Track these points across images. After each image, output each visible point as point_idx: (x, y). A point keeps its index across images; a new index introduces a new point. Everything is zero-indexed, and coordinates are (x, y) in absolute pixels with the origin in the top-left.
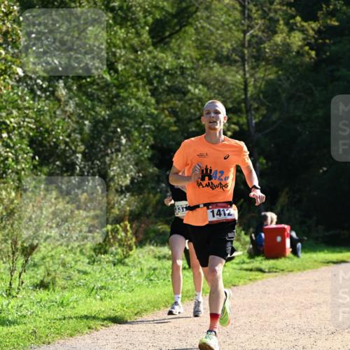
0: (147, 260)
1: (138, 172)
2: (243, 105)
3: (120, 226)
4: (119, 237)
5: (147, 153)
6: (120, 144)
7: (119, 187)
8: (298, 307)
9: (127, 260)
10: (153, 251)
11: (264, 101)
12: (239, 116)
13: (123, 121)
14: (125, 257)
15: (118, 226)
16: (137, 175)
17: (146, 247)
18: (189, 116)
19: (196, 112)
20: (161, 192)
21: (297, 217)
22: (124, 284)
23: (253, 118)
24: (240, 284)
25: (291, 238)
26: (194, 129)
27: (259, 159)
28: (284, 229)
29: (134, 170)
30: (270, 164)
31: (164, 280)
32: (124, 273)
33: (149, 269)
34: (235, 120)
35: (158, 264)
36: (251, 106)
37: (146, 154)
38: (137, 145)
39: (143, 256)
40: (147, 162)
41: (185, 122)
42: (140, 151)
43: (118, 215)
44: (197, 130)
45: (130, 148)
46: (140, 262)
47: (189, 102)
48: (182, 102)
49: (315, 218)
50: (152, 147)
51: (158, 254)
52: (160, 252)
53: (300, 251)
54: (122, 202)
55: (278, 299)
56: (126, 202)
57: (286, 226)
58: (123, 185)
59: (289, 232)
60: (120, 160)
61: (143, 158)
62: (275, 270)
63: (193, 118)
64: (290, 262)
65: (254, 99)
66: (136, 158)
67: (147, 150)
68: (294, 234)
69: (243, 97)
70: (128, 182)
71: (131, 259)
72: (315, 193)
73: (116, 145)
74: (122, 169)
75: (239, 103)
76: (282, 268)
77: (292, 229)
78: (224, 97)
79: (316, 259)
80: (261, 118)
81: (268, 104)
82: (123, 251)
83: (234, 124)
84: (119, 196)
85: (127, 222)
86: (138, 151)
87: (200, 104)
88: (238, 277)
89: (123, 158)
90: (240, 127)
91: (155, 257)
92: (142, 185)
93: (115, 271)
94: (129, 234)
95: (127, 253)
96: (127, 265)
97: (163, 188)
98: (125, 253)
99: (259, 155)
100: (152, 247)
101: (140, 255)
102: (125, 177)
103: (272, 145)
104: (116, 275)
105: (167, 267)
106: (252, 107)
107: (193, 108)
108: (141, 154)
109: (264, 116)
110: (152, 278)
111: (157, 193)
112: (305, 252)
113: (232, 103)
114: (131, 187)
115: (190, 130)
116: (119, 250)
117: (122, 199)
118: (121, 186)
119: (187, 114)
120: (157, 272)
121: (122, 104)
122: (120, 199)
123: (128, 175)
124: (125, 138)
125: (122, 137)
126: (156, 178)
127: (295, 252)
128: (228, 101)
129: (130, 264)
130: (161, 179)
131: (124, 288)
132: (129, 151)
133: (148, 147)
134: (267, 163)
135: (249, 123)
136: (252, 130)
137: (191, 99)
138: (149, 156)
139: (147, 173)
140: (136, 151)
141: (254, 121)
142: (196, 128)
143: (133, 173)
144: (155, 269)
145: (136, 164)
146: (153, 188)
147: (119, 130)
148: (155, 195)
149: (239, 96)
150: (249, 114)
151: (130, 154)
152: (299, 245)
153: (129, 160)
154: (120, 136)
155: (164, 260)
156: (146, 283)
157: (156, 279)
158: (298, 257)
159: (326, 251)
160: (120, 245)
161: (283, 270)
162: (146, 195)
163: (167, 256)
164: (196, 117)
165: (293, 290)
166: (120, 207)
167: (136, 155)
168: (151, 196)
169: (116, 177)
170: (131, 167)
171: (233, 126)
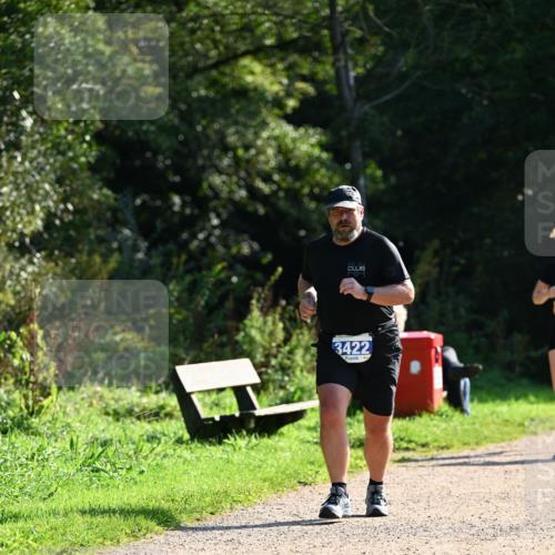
0: (87, 421)
1: (65, 200)
2: (325, 32)
3: (19, 334)
4: (16, 362)
5: (86, 153)
6: (20, 130)
7: (15, 236)
8: (462, 536)
9: (34, 421)
10: (101, 398)
11: (378, 21)
12: (316, 61)
13: (27, 72)
14: (31, 414)
15: (13, 335)
16: (62, 206)
17: (83, 388)
18: (190, 58)
19: (208, 51)
20: (120, 249)
21: (462, 311)
22: (30, 481)
23: (350, 65)
24: (319, 478)
25: (446, 364)
26: (203, 92)
27: (366, 167)
28: (429, 341)
29: (52, 193)
30: (393, 180)
31: (130, 469)
32: (29, 453)
33: (92, 442)
34: (305, 71)
35: (113, 430)
36: (346, 33)
37: (84, 155)
38: (63, 132)
39: (77, 410)
40: (86, 174)
41: (181, 74)
42: (70, 147)
43: (13, 308)
44: (212, 94)
45: (43, 140)
46: (68, 425)
47: (190, 25)
48: (174, 25)
49: (505, 313)
50: (99, 137)
51: (113, 405)
52: (117, 401)
53: (468, 397)
54: (24, 275)
55: (414, 516)
56: (33, 273)
57: (433, 335)
58: (27, 231)
59: (439, 350)
60: (20, 169)
61: (75, 166)
62: (404, 445)
63: (201, 64)
64: (444, 425)
65: (355, 20)
66: (58, 165)
67: (85, 146)
68: (452, 355)
69: (326, 12)
70: (39, 224)
71: (46, 417)
72: (506, 254)
73: (9, 132)
74: (24, 192)
75: (315, 28)
76: (423, 441)
77: (446, 343)
78: (277, 14)
79: (507, 417)
80: (368, 66)
81: (387, 29)
82: (26, 397)
83: (304, 79)
84: (17, 260)
85: (35, 326)
86: (62, 148)
87: (217, 28)
88: (312, 463)
89: (27, 164)
90: (316, 89)
91: (107, 414)
92: (72, 233)
93: (5, 448)
94: (40, 354)
95: (35, 402)
96: (36, 433)
97: (127, 239)
98: (30, 403)
99: (366, 156)
100: (99, 389)
101: (69, 408)
102: (32, 212)
103: (399, 133)
104: (8, 457)
105: (136, 437)
106: (349, 39)
107: (200, 41)
108: (71, 154)
109: (378, 60)
110: (98, 465)
111: (111, 251)
112: (482, 401)
113: (298, 27)
114: (46, 236)
115: (195, 95)
116: (17, 395)
117: (23, 269)
118: (22, 235)
119: (187, 55)
120: (110, 451)
121: (22, 29)
122: (17, 266)
123: (37, 207)
124: (30, 114)
125: (24, 113)
126: (109, 214)
127: (455, 400)
128: (288, 21)
129: (43, 429)
130: (120, 215)
131: (28, 489)
132: (43, 148)
133: (88, 138)
134: (385, 177)
135: (339, 78)
136: (349, 96)
137: (196, 18)
138: (92, 160)
139: (86, 201)
140: (58, 148)
141: (352, 74)
142: (207, 88)
143: (51, 204)
144: (105, 444)
145: (60, 181)
146: (100, 240)
147: (16, 95)
148: (105, 258)
149: (317, 11)
150: (341, 56)
151: (45, 155)
152: (465, 383)
153: (40, 170)
154: (19, 109)
155: (128, 421)
156: (83, 477)
157: (109, 467)
158: (463, 411)
159: (532, 398)
160: (18, 383)
161: (423, 446)
162: (85, 258)
163: (137, 410)
164: (210, 62)
165: (449, 494)
166: (18, 288)
167: (60, 158)
168: (97, 259)
169: (8, 213)
170: (47, 186)
171: (301, 85)
